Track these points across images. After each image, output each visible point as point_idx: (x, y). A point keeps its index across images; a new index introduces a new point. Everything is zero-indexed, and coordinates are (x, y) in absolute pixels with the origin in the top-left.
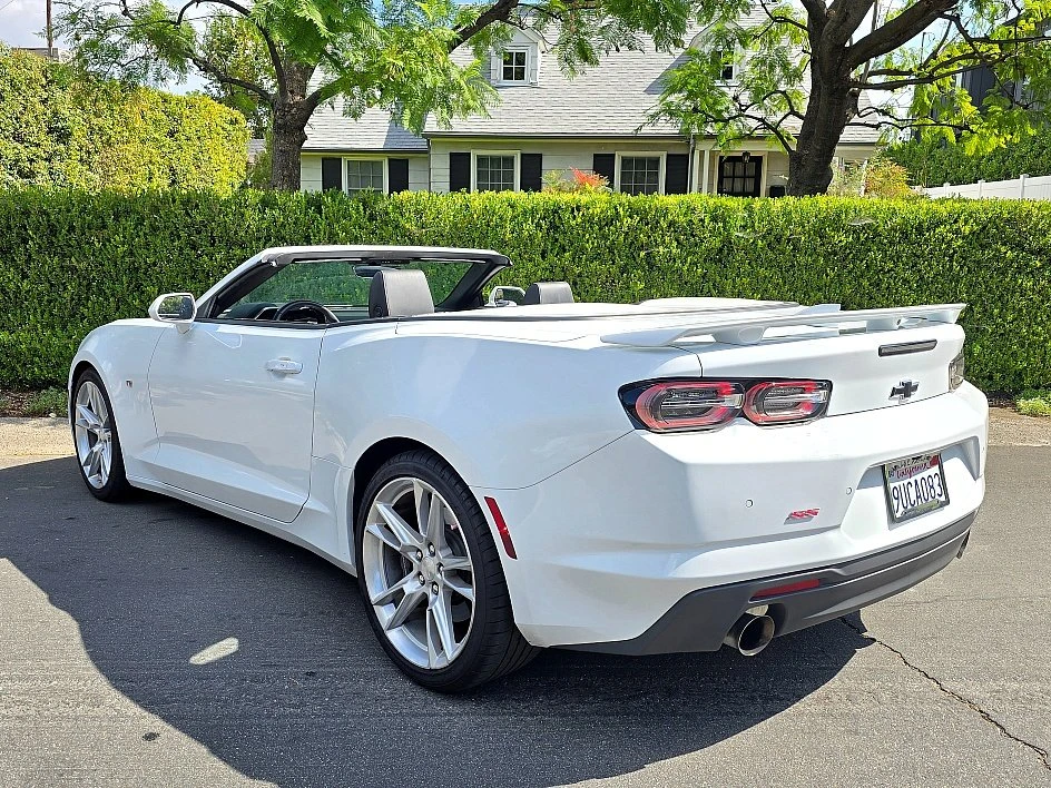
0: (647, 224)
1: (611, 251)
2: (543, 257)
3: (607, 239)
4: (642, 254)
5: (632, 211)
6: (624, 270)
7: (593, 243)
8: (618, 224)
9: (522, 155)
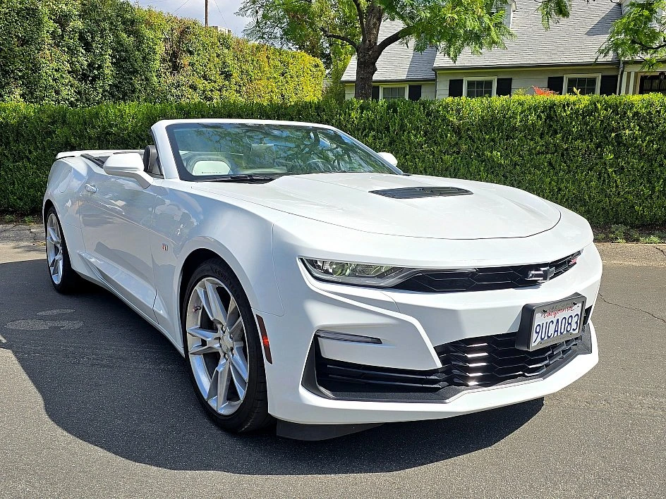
0: (618, 114)
1: (590, 133)
2: (541, 138)
3: (587, 124)
4: (613, 135)
5: (607, 106)
6: (598, 146)
7: (577, 128)
8: (597, 114)
9: (498, 79)
